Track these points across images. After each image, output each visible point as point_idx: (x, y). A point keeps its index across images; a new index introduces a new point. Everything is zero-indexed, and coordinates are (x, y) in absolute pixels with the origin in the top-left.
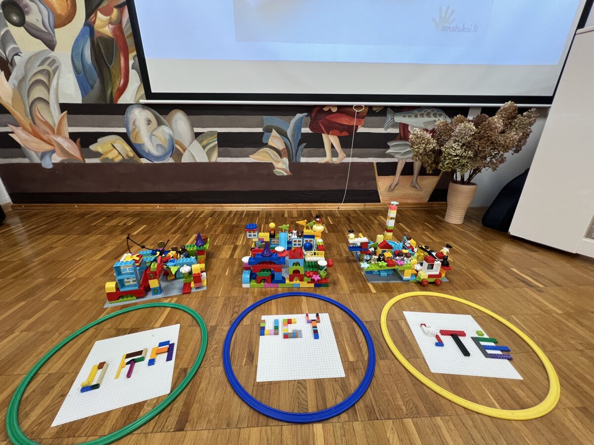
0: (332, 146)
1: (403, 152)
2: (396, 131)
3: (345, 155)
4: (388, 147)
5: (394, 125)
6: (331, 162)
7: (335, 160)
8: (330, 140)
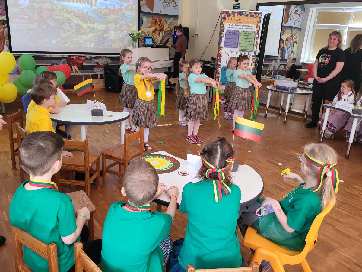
0: (75, 69)
1: (99, 71)
2: (96, 64)
3: (80, 72)
4: (94, 70)
5: (95, 63)
6: (75, 75)
7: (77, 74)
8: (75, 67)
